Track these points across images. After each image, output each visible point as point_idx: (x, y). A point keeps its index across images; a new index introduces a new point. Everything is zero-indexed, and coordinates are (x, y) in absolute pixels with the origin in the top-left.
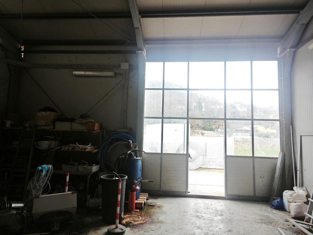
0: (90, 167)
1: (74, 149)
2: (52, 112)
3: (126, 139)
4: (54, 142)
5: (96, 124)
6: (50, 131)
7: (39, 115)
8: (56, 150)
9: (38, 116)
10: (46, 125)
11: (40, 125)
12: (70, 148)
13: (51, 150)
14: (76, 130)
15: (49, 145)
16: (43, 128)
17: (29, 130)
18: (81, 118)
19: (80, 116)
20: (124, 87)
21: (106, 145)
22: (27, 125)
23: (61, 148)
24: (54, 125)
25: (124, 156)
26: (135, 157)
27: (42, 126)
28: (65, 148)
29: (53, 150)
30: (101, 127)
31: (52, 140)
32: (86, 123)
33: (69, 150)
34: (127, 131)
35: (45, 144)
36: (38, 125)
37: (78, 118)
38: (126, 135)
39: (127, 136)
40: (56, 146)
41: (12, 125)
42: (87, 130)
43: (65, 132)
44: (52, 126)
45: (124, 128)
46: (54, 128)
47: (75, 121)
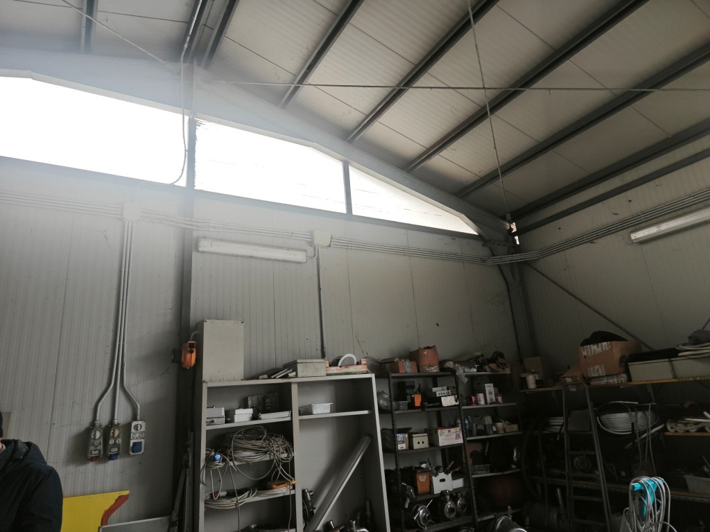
1: (702, 430)
2: (614, 343)
4: (640, 414)
6: (622, 387)
7: (585, 353)
8: (652, 435)
9: (585, 357)
10: (609, 376)
11: (593, 375)
12: (693, 430)
13: (640, 436)
14: (691, 379)
15: (633, 424)
16: (604, 381)
17: (575, 390)
18: (694, 344)
19: (690, 338)
22: (569, 380)
23: (665, 429)
24: (627, 372)
27: (599, 377)
28: (675, 429)
29: (645, 435)
31: (634, 409)
33: (688, 434)
35: (620, 422)
36: (590, 376)
37: (684, 345)
40: (650, 426)
41: (539, 383)
43: (659, 387)
44: (624, 375)
46: (630, 379)
47: (680, 354)
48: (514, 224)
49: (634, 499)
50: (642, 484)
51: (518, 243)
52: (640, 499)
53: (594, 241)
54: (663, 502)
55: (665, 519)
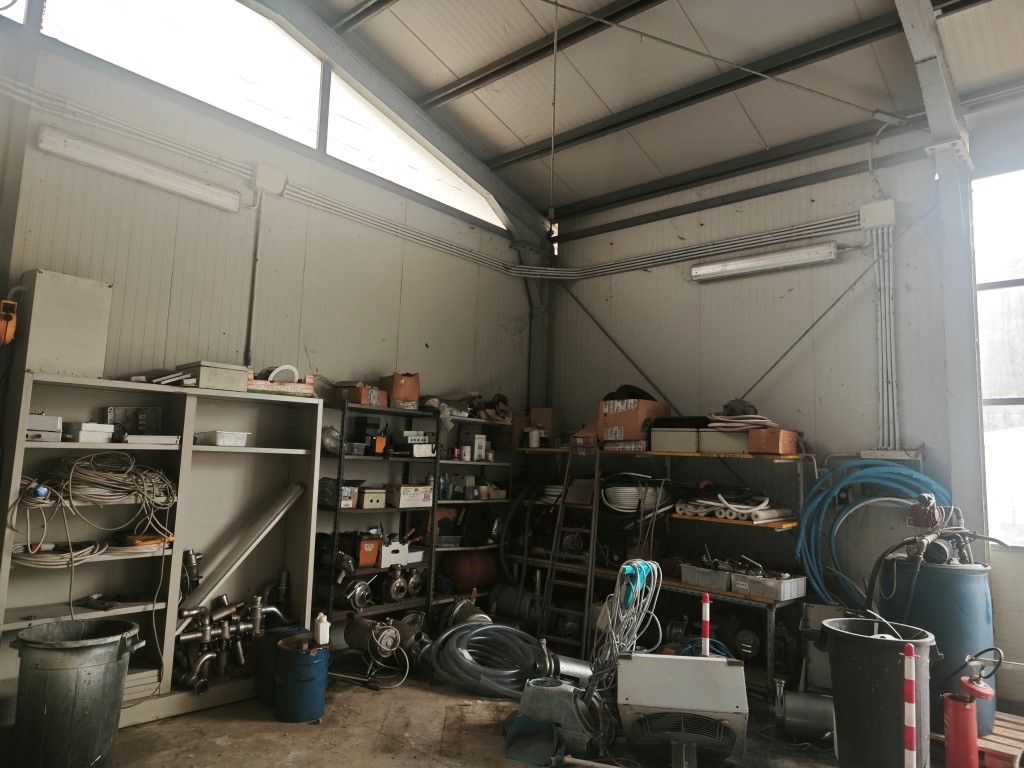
0: (771, 582)
1: (712, 514)
2: (642, 401)
3: (905, 489)
4: (650, 490)
5: (783, 433)
6: (638, 456)
7: (606, 410)
8: (658, 516)
9: (605, 415)
10: (627, 441)
11: (610, 439)
12: (702, 513)
13: (644, 516)
14: (715, 456)
15: (640, 501)
16: (621, 447)
17: (584, 454)
18: (728, 415)
19: (725, 407)
20: (880, 290)
21: (825, 508)
22: (580, 441)
23: (673, 510)
24: (648, 439)
25: (906, 556)
26: (956, 562)
27: (615, 442)
28: (684, 511)
29: (650, 515)
30: (801, 445)
31: (644, 483)
32: (747, 431)
33: (696, 518)
34: (907, 458)
35: (626, 497)
36: (605, 439)
37: (717, 414)
38: (905, 471)
39: (909, 477)
40: (658, 505)
41: (543, 441)
42: (750, 453)
43: (679, 461)
44: (644, 443)
45: (892, 446)
46: (649, 448)
47: (710, 425)
48: (557, 225)
49: (621, 584)
50: (634, 568)
51: (556, 253)
52: (628, 585)
53: (649, 269)
54: (651, 590)
55: (650, 609)
